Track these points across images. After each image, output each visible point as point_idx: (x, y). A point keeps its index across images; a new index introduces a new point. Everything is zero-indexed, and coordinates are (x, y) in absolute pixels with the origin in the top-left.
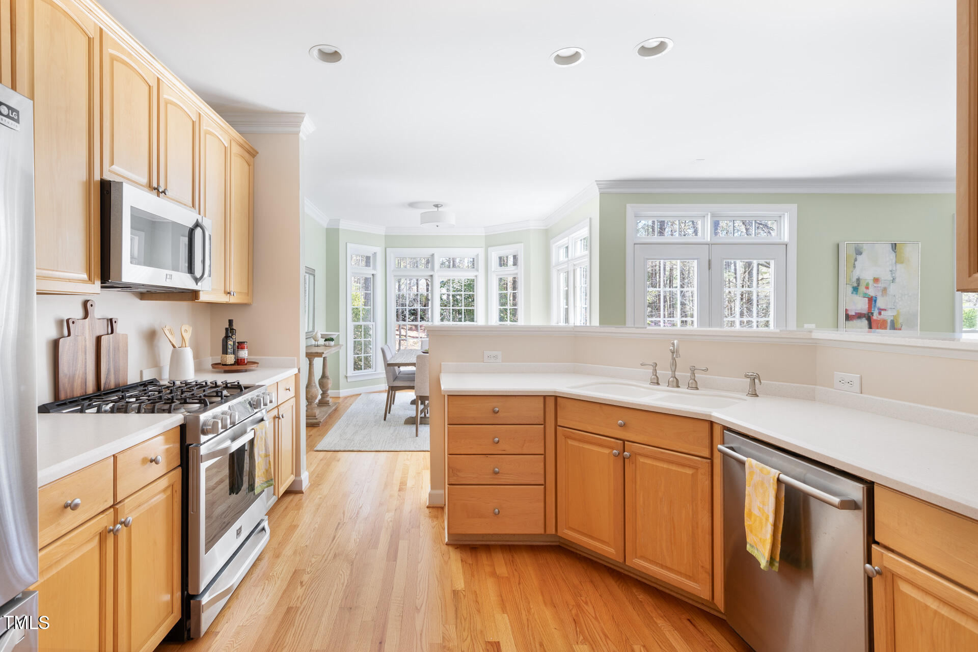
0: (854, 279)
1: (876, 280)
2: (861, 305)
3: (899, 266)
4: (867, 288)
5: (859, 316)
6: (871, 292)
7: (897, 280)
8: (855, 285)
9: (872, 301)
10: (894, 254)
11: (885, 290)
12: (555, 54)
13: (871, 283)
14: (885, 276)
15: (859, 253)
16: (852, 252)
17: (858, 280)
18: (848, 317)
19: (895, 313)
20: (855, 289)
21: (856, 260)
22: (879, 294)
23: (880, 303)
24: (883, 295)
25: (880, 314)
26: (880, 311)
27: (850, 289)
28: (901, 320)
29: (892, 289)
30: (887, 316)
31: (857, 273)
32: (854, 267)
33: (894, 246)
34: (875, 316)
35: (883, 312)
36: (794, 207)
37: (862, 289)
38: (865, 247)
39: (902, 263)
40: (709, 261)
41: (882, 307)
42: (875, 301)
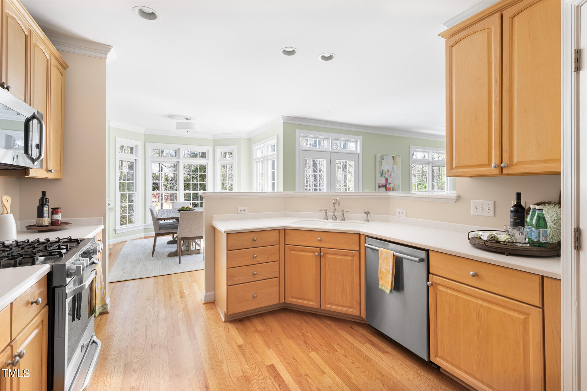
0: (381, 171)
1: (388, 171)
2: (383, 182)
3: (395, 165)
4: (385, 174)
5: (383, 186)
6: (386, 176)
7: (394, 171)
8: (382, 173)
9: (387, 179)
10: (393, 161)
11: (390, 175)
12: (283, 49)
13: (386, 172)
14: (391, 170)
15: (383, 159)
16: (381, 159)
17: (382, 171)
18: (379, 187)
19: (393, 185)
20: (382, 175)
21: (382, 162)
22: (389, 177)
23: (389, 181)
24: (390, 178)
25: (389, 185)
26: (389, 183)
27: (380, 175)
28: (395, 188)
29: (393, 175)
30: (391, 186)
31: (382, 168)
32: (381, 165)
33: (393, 157)
34: (388, 186)
35: (390, 184)
36: (361, 138)
37: (384, 174)
38: (384, 157)
39: (395, 164)
40: (331, 160)
41: (390, 182)
42: (388, 180)
